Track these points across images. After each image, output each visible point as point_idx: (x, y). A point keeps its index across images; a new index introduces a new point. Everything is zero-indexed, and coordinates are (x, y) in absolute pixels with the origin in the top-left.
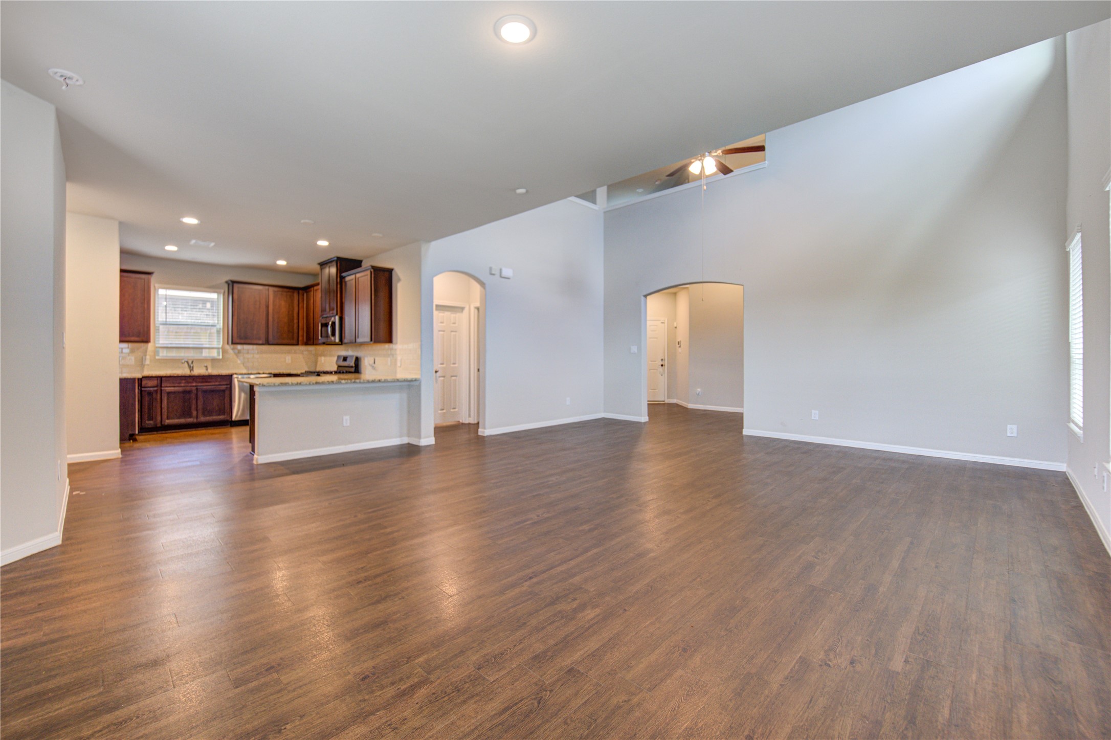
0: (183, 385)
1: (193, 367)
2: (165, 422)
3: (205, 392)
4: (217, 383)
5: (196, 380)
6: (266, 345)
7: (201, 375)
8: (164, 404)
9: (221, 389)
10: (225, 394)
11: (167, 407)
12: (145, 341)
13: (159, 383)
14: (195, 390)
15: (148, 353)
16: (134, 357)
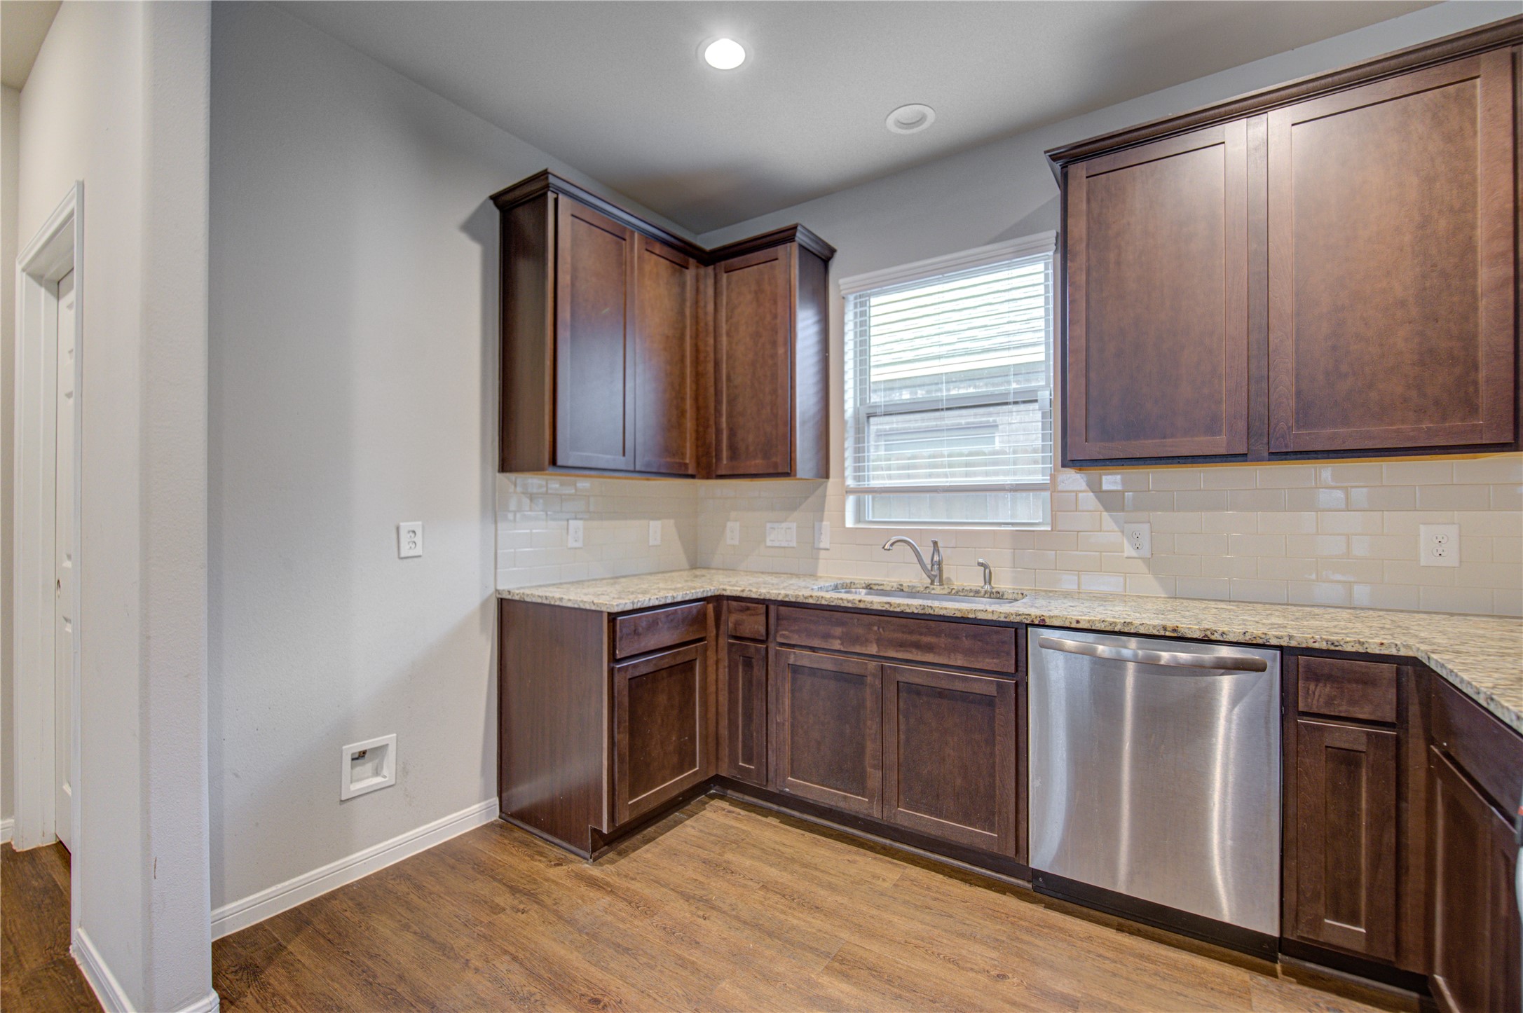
0: (836, 645)
2: (785, 782)
3: (912, 689)
4: (960, 656)
5: (881, 630)
6: (1258, 459)
7: (896, 610)
8: (781, 710)
9: (977, 688)
10: (992, 719)
11: (793, 725)
12: (780, 470)
13: (772, 627)
14: (874, 675)
15: (826, 513)
16: (795, 524)
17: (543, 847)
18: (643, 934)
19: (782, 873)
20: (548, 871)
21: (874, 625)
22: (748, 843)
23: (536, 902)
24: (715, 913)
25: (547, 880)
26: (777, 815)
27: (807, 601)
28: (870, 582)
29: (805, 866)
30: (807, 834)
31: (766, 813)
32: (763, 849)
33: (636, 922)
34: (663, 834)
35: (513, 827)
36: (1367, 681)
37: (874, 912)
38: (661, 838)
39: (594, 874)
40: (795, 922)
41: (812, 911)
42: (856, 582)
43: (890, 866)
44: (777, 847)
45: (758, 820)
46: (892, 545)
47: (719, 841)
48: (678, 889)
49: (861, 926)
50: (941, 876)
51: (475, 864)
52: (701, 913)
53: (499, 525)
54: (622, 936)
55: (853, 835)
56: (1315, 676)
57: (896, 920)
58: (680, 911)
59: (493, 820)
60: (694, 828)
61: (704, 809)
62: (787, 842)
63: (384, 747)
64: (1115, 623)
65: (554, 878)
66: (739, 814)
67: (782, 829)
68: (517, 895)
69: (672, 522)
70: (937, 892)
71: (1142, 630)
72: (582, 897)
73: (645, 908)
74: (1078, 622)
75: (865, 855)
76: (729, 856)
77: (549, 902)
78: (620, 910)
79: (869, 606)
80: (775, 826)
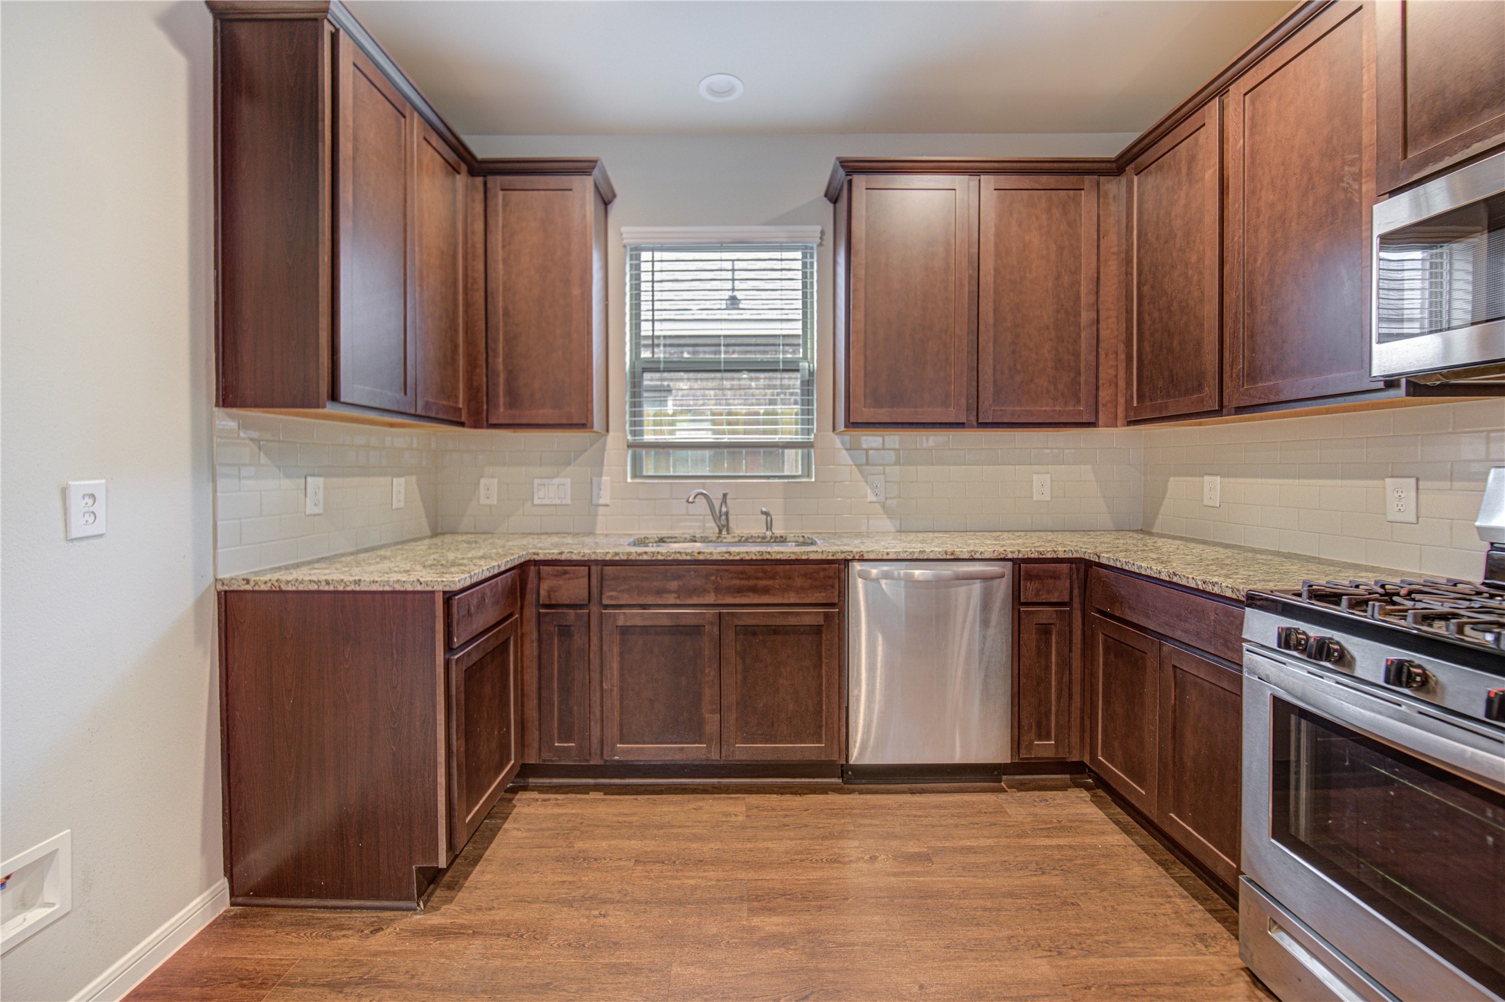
0: (671, 600)
1: (727, 514)
2: (613, 751)
3: (749, 631)
4: (792, 594)
5: (719, 579)
6: (971, 427)
7: (735, 558)
8: (609, 675)
9: (807, 621)
10: (819, 645)
11: (621, 689)
12: (575, 421)
13: (595, 590)
14: (712, 624)
15: (605, 468)
16: (569, 480)
17: (335, 919)
18: (550, 961)
19: (644, 842)
20: (368, 943)
21: (711, 575)
22: (589, 826)
23: (383, 987)
24: (611, 907)
25: (377, 954)
26: (596, 788)
27: (641, 558)
28: (663, 536)
29: (661, 827)
30: (639, 797)
31: (585, 789)
32: (609, 826)
33: (532, 953)
34: (487, 848)
35: (267, 909)
36: (1055, 576)
37: (749, 846)
38: (487, 853)
39: (436, 923)
40: (692, 882)
41: (699, 867)
42: (649, 536)
43: (731, 801)
44: (620, 819)
45: (582, 799)
46: (695, 498)
47: (558, 834)
48: (551, 899)
49: (748, 862)
50: (775, 796)
51: (242, 979)
52: (596, 913)
53: (221, 483)
54: (528, 974)
55: (681, 784)
56: (1031, 577)
57: (771, 846)
58: (570, 920)
59: (221, 912)
60: (518, 829)
61: (515, 806)
62: (625, 811)
63: (51, 856)
64: (914, 552)
65: (386, 949)
66: (557, 800)
67: (611, 800)
68: (347, 990)
69: (414, 478)
70: (782, 810)
71: (932, 556)
72: (442, 954)
73: (535, 934)
74: (888, 554)
75: (704, 799)
76: (580, 845)
77: (402, 979)
78: (503, 949)
79: (708, 557)
80: (603, 800)
